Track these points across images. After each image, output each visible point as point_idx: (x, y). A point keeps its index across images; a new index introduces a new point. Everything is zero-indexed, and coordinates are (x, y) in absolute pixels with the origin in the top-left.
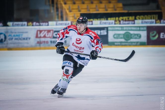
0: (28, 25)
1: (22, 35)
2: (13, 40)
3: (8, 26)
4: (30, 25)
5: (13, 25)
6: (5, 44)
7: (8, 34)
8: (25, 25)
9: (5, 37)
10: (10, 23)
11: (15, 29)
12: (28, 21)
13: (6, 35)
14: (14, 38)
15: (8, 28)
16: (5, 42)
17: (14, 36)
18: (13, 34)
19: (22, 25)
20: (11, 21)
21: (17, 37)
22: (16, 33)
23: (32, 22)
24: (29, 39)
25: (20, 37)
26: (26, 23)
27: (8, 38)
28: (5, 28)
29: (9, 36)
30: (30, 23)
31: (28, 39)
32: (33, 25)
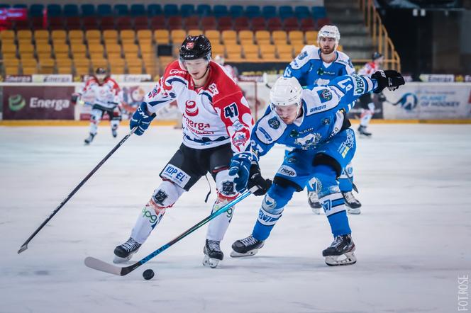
0: (455, 81)
1: (445, 97)
2: (430, 105)
3: (420, 81)
4: (459, 81)
5: (430, 80)
6: (414, 112)
7: (421, 95)
8: (450, 80)
9: (416, 101)
10: (424, 77)
11: (433, 87)
12: (456, 74)
13: (417, 96)
14: (431, 102)
15: (420, 84)
16: (415, 110)
17: (431, 98)
18: (429, 96)
19: (445, 81)
20: (426, 73)
21: (436, 101)
22: (434, 93)
23: (464, 75)
24: (458, 104)
25: (442, 101)
26: (452, 77)
27: (420, 102)
28: (416, 84)
29: (423, 98)
30: (460, 77)
31: (455, 105)
32: (464, 81)
